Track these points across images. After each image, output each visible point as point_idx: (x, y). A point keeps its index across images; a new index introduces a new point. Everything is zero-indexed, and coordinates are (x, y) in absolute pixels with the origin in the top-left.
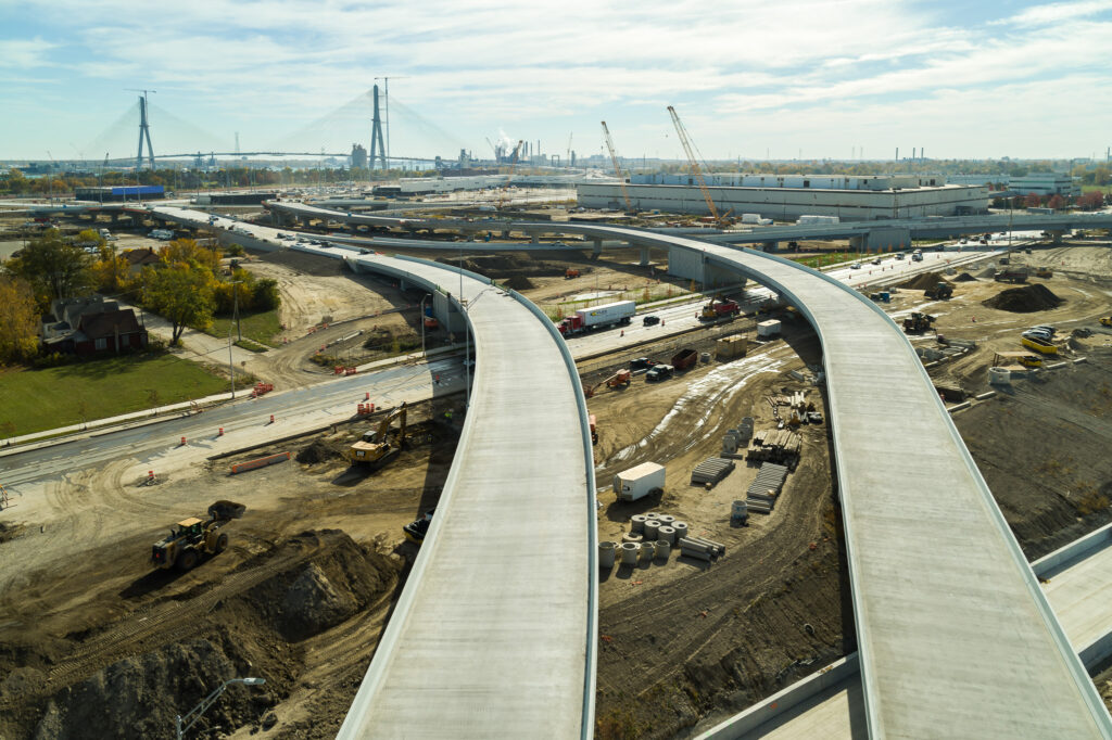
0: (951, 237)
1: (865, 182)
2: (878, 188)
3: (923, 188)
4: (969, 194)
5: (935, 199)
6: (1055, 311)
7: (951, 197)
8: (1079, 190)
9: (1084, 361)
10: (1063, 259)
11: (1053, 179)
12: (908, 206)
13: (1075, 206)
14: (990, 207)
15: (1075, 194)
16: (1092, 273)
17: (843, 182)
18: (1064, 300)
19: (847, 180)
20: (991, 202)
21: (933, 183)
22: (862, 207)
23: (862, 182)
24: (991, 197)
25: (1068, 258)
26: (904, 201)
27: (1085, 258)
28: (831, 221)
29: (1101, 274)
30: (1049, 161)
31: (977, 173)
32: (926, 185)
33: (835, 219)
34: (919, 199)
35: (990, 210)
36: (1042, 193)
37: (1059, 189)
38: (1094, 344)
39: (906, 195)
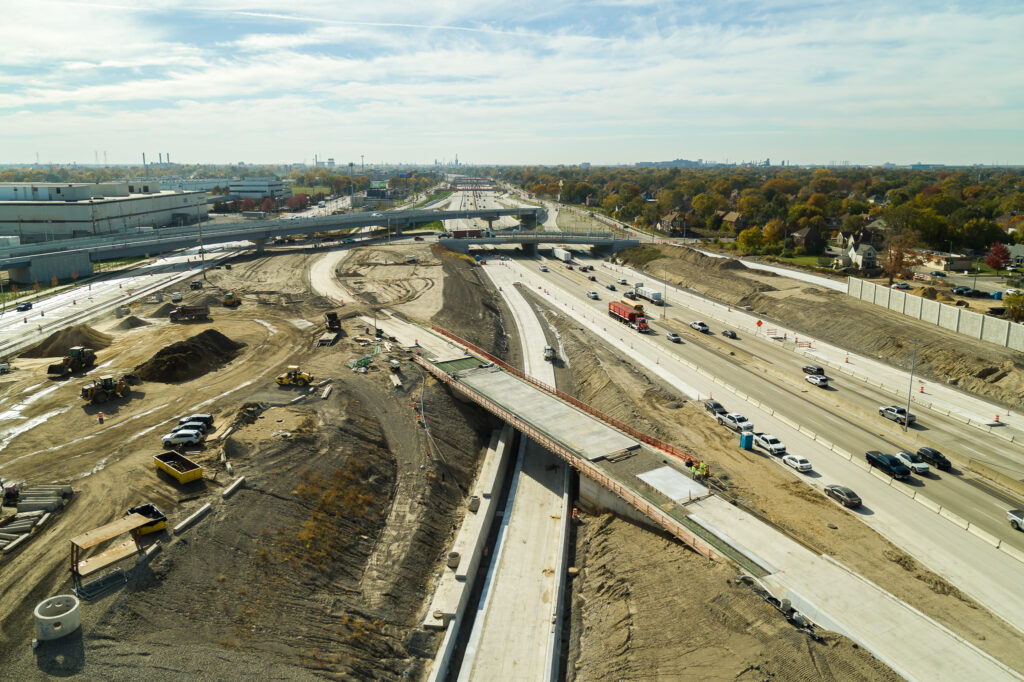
0: (147, 255)
1: (58, 190)
2: (72, 198)
3: (133, 196)
4: (185, 200)
5: (147, 206)
6: (228, 368)
7: (165, 204)
8: (290, 192)
9: (242, 485)
10: (261, 275)
11: (267, 183)
12: (109, 218)
13: (285, 208)
14: (211, 212)
15: (286, 196)
16: (285, 291)
17: (29, 192)
18: (244, 345)
19: (35, 189)
20: (211, 206)
21: (146, 190)
22: (53, 222)
23: (55, 192)
24: (210, 202)
25: (265, 273)
26: (103, 212)
27: (282, 271)
28: (7, 242)
29: (291, 291)
30: (272, 166)
31: (212, 176)
32: (140, 192)
33: (14, 240)
34: (127, 209)
35: (210, 215)
36: (259, 196)
37: (272, 191)
38: (262, 437)
39: (108, 205)
